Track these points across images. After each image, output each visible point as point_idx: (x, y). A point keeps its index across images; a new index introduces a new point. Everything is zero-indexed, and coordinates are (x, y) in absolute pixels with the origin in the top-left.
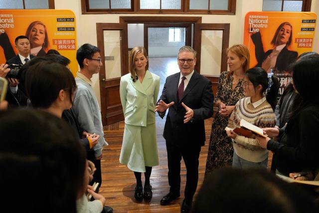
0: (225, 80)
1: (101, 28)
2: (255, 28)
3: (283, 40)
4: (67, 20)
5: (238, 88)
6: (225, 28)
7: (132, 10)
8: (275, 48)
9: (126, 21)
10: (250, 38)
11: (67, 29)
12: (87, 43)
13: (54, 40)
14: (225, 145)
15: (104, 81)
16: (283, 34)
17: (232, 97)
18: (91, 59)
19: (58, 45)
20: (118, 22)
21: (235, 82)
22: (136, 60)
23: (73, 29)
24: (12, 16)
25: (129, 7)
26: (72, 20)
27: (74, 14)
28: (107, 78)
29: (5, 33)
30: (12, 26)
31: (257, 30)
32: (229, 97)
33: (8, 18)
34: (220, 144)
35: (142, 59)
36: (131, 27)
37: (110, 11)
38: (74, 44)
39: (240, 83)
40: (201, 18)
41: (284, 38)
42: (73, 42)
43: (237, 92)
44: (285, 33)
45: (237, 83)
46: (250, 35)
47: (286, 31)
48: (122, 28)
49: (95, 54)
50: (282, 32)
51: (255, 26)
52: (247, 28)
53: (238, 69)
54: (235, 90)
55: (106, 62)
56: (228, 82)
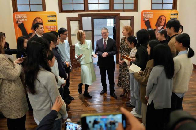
1: (69, 20)
2: (147, 18)
3: (161, 24)
4: (52, 16)
6: (132, 19)
7: (84, 11)
8: (157, 28)
9: (81, 16)
10: (144, 23)
11: (53, 21)
12: (62, 27)
13: (46, 26)
15: (71, 46)
16: (161, 21)
18: (63, 34)
19: (48, 29)
20: (78, 17)
23: (55, 21)
24: (26, 15)
25: (83, 9)
26: (55, 16)
27: (56, 13)
29: (22, 23)
30: (26, 20)
31: (147, 19)
33: (24, 16)
36: (84, 19)
37: (73, 11)
38: (56, 28)
40: (119, 14)
41: (161, 23)
42: (55, 27)
44: (162, 20)
46: (144, 22)
47: (162, 19)
48: (79, 20)
49: (65, 32)
50: (161, 20)
51: (147, 17)
52: (143, 18)
53: (126, 35)
55: (72, 37)
56: (124, 42)
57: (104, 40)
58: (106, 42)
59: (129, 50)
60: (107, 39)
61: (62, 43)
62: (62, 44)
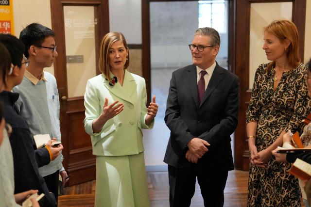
0: (264, 76)
1: (60, 1)
5: (283, 85)
14: (273, 176)
15: (66, 100)
17: (274, 100)
18: (40, 46)
21: (277, 78)
22: (111, 52)
23: (6, 2)
28: (70, 96)
32: (270, 99)
34: (266, 175)
35: (120, 50)
38: (10, 30)
39: (284, 78)
42: (6, 25)
43: (280, 92)
45: (280, 78)
48: (98, 3)
49: (47, 39)
53: (280, 57)
54: (278, 89)
55: (68, 66)
56: (267, 79)
57: (199, 70)
58: (207, 79)
59: (287, 108)
60: (210, 71)
61: (36, 81)
62: (35, 83)
